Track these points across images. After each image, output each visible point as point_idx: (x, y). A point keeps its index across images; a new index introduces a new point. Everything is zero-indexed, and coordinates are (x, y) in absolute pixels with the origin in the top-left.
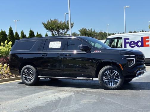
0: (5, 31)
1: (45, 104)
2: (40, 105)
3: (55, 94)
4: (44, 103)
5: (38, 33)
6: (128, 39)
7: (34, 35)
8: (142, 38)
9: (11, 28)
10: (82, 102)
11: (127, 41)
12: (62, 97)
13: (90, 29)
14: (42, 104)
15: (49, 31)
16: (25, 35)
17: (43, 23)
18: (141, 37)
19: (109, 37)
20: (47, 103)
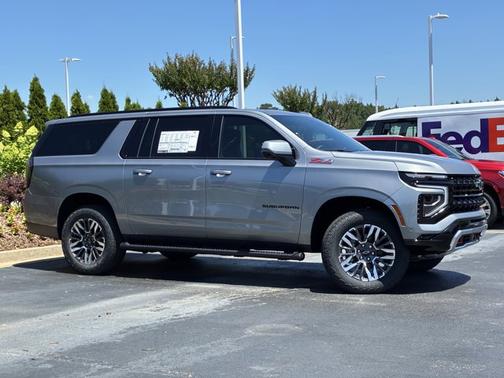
0: (16, 91)
1: (123, 336)
2: (106, 340)
3: (165, 305)
4: (120, 333)
5: (128, 101)
6: (438, 125)
7: (116, 107)
8: (484, 123)
9: (36, 80)
10: (250, 331)
11: (433, 131)
12: (185, 315)
13: (311, 91)
14: (111, 335)
15: (171, 95)
16: (87, 107)
17: (151, 69)
18: (482, 120)
19: (371, 118)
20: (132, 332)
